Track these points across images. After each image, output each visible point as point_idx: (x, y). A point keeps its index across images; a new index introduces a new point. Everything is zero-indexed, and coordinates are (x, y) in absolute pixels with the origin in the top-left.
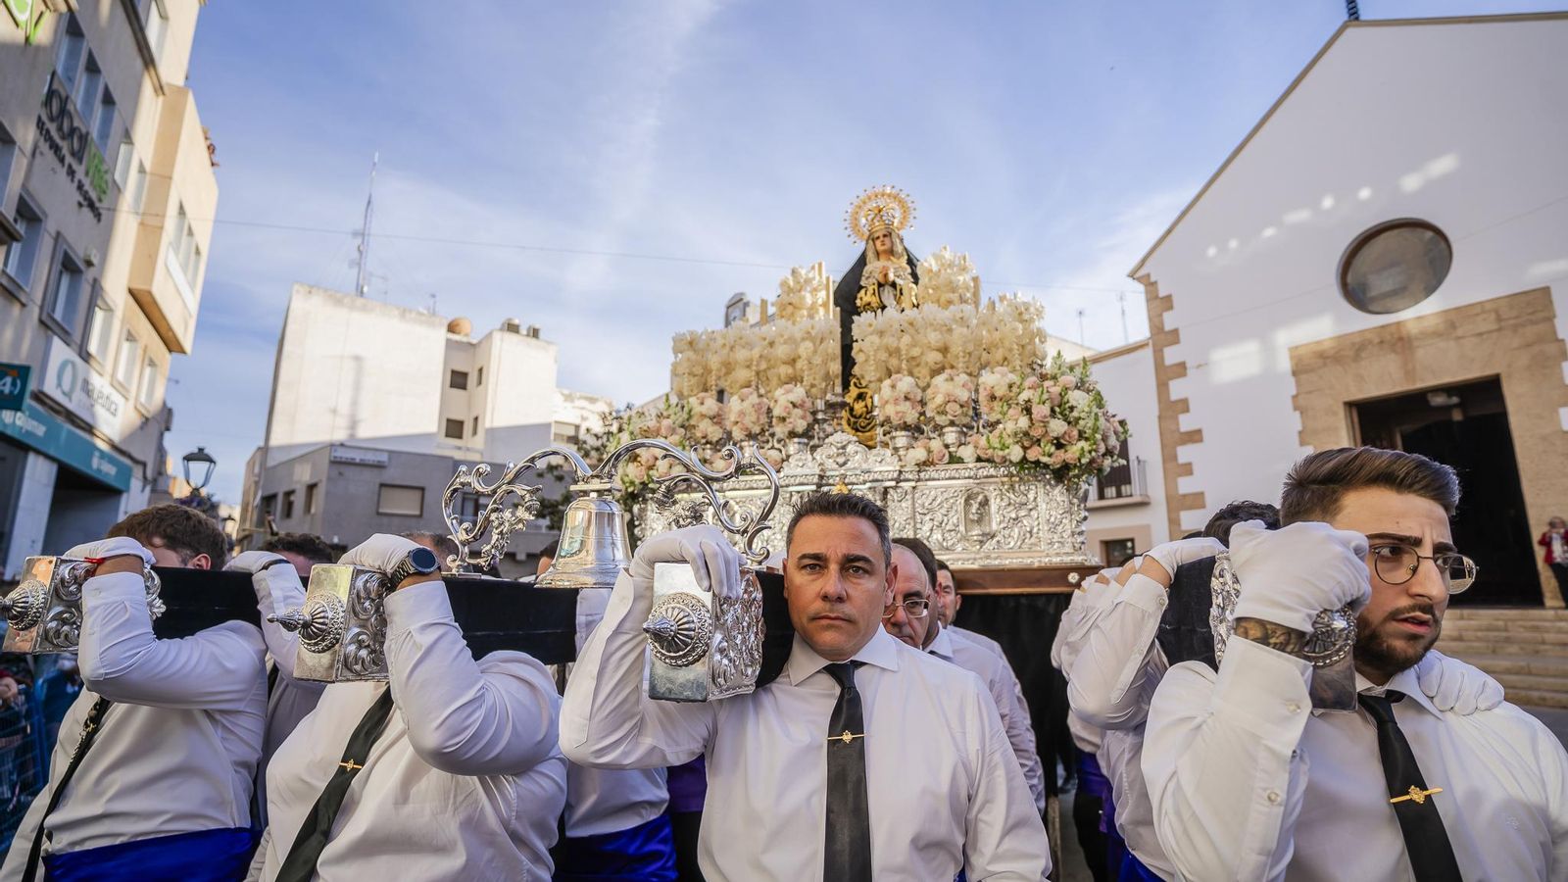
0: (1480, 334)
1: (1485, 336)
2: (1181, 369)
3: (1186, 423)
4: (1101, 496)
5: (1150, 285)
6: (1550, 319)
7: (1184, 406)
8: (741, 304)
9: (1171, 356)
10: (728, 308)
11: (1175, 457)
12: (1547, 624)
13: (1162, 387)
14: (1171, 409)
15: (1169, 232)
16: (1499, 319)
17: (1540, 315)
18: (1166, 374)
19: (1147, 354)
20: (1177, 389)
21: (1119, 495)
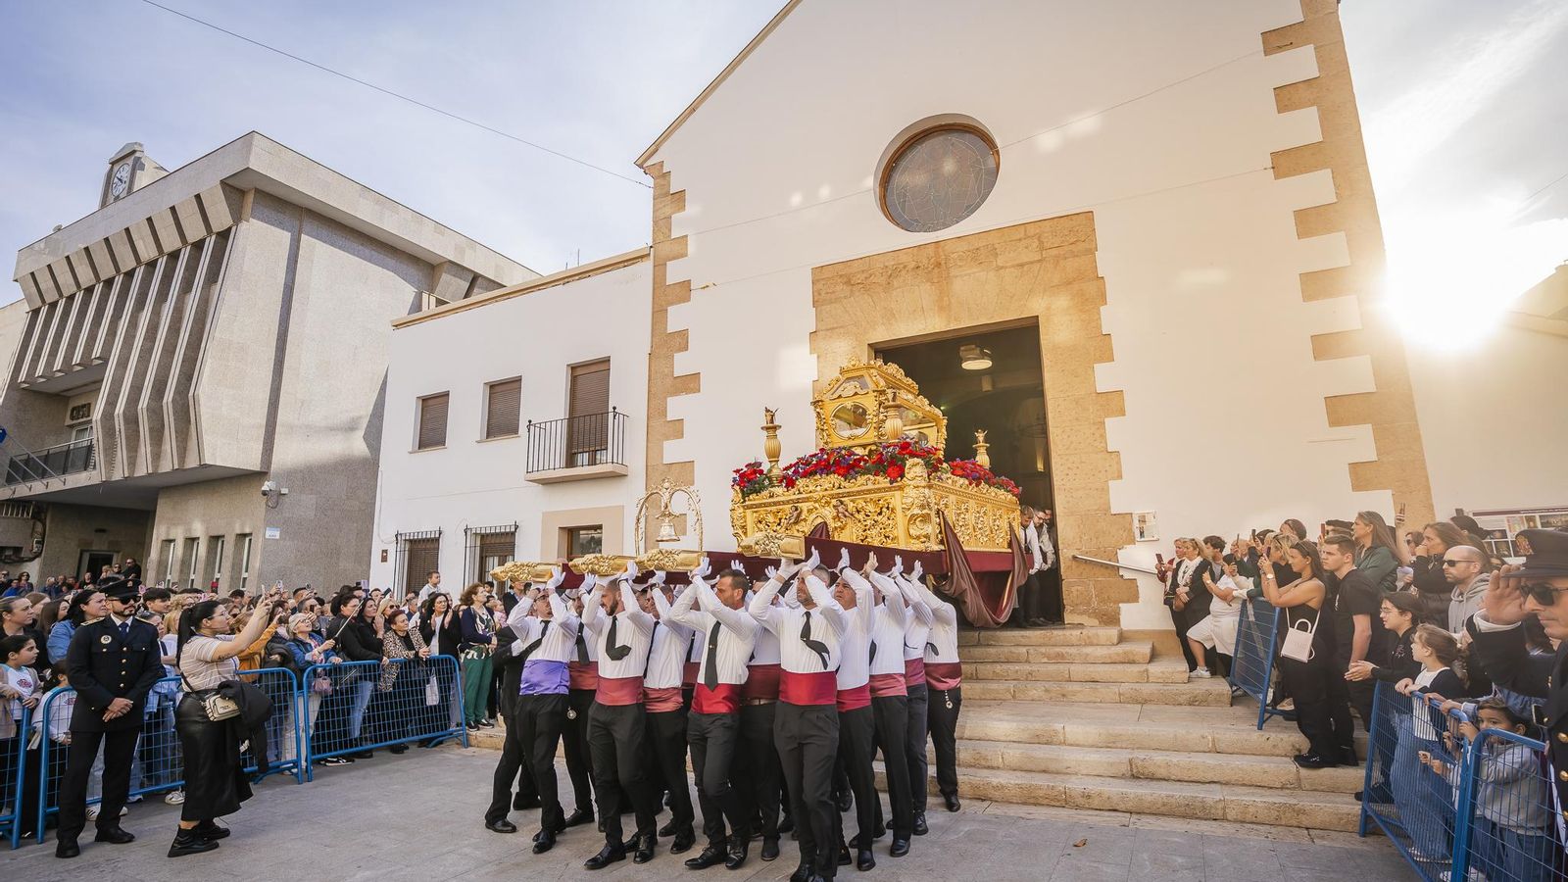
0: (1022, 265)
1: (1025, 268)
2: (684, 290)
3: (682, 364)
4: (571, 462)
5: (661, 176)
6: (1092, 251)
7: (681, 341)
8: (130, 161)
9: (675, 273)
10: (113, 164)
11: (664, 413)
12: (1073, 650)
13: (659, 314)
14: (667, 343)
15: (692, 109)
16: (1042, 248)
17: (1081, 246)
18: (667, 295)
19: (647, 266)
20: (677, 318)
21: (593, 462)
